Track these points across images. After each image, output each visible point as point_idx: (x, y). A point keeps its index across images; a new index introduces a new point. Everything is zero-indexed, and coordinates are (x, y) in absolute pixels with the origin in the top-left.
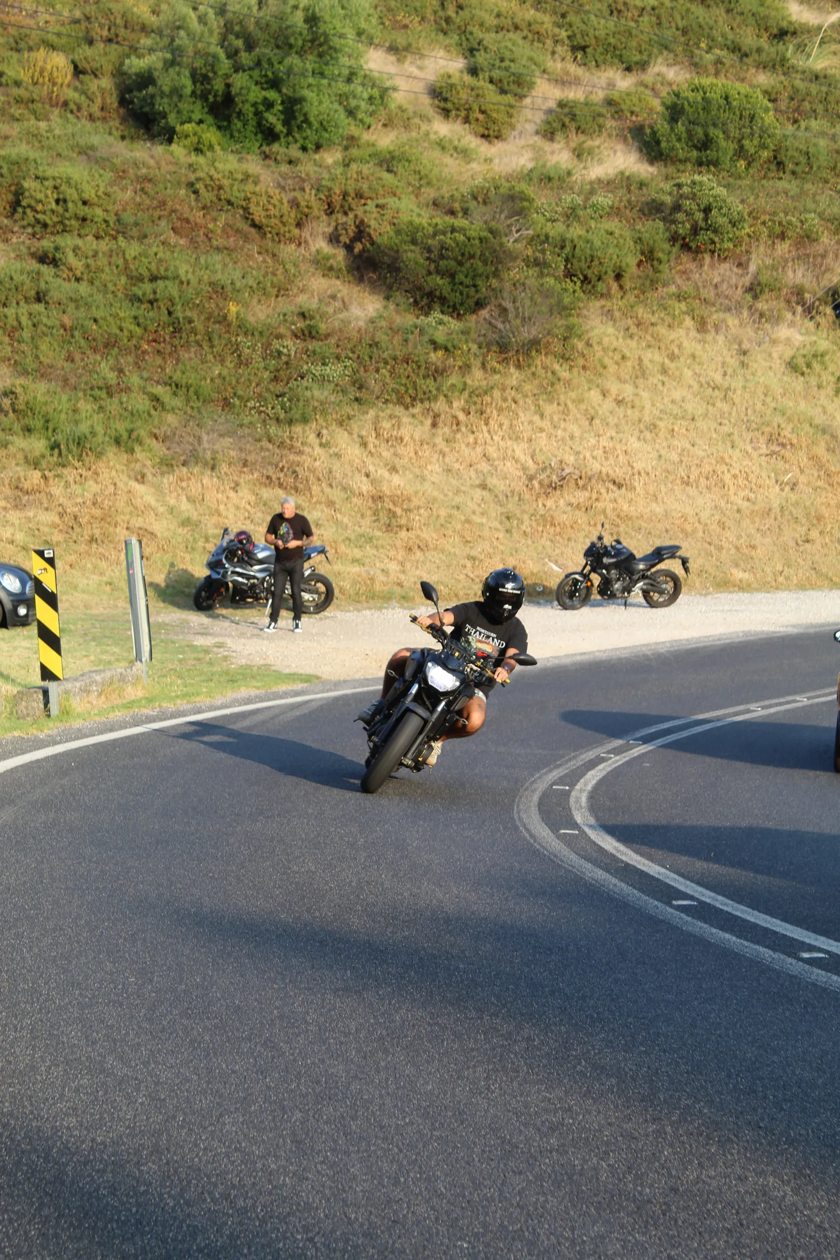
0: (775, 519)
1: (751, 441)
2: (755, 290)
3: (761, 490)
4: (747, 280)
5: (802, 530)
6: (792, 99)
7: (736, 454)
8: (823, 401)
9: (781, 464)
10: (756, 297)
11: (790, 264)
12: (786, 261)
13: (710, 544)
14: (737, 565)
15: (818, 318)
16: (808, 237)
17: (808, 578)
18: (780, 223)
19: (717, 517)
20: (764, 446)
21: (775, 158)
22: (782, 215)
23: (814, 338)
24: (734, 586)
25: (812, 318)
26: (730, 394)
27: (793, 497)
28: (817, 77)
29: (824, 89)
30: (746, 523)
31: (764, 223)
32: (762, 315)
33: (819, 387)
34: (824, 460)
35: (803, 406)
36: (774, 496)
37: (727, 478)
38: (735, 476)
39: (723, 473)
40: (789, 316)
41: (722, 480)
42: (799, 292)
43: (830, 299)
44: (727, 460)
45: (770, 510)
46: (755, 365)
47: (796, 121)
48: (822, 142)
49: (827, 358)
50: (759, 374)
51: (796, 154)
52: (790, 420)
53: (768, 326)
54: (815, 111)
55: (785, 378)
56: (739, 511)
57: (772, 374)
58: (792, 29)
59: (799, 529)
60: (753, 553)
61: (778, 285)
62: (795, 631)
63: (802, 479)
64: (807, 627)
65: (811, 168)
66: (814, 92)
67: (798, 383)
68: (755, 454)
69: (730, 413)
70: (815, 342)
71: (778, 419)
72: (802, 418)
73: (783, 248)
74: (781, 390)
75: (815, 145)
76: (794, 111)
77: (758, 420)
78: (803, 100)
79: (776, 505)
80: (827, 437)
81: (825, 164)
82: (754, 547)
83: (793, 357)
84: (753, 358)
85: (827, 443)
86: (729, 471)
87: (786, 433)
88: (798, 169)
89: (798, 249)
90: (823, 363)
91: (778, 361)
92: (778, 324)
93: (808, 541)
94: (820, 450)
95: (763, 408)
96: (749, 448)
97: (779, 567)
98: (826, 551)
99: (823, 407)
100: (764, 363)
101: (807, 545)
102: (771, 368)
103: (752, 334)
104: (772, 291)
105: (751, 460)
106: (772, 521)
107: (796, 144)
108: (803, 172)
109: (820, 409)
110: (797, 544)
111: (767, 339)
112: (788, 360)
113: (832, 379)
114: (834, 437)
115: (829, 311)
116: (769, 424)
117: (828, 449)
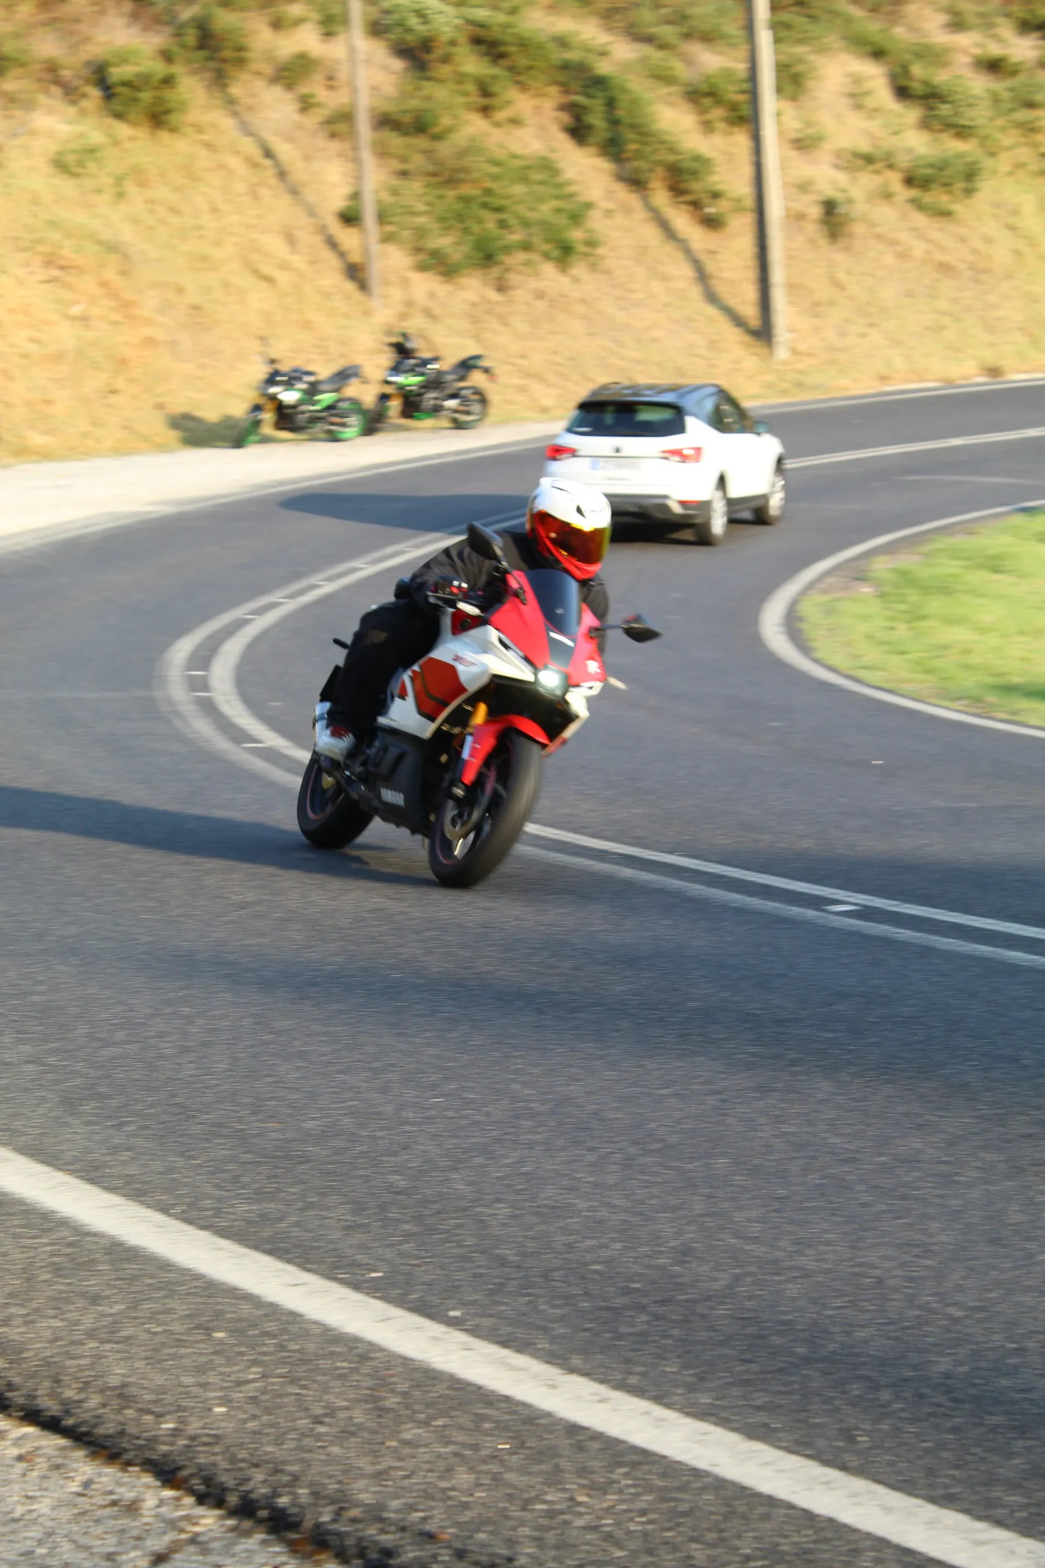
0: (71, 364)
1: (23, 265)
3: (48, 328)
5: (105, 378)
8: (104, 210)
9: (65, 293)
11: (35, 31)
12: (31, 27)
14: (32, 427)
15: (82, 103)
17: (123, 440)
20: (40, 270)
23: (83, 128)
25: (74, 103)
27: (90, 335)
30: (35, 371)
32: (10, 99)
33: (99, 191)
34: (117, 286)
35: (81, 217)
36: (65, 335)
40: (42, 99)
42: (53, 69)
43: (94, 76)
45: (63, 353)
46: (14, 165)
49: (101, 154)
50: (20, 176)
52: (68, 235)
53: (18, 113)
55: (54, 181)
57: (34, 176)
59: (101, 376)
60: (49, 410)
61: (25, 59)
63: (95, 312)
67: (68, 187)
68: (30, 281)
70: (85, 133)
71: (55, 236)
72: (83, 232)
73: (22, 10)
74: (52, 197)
77: (28, 237)
79: (70, 347)
80: (118, 256)
82: (48, 402)
83: (60, 154)
84: (10, 155)
85: (118, 264)
87: (66, 252)
89: (42, 12)
90: (97, 160)
91: (40, 159)
92: (31, 110)
93: (114, 392)
94: (110, 274)
95: (33, 220)
96: (23, 272)
97: (85, 427)
98: (137, 403)
99: (105, 218)
100: (23, 162)
101: (114, 399)
102: (32, 168)
104: (19, 66)
105: (28, 288)
106: (67, 367)
109: (101, 220)
110: (102, 396)
111: (22, 129)
112: (53, 157)
113: (109, 180)
114: (126, 256)
115: (95, 93)
116: (40, 241)
117: (123, 273)
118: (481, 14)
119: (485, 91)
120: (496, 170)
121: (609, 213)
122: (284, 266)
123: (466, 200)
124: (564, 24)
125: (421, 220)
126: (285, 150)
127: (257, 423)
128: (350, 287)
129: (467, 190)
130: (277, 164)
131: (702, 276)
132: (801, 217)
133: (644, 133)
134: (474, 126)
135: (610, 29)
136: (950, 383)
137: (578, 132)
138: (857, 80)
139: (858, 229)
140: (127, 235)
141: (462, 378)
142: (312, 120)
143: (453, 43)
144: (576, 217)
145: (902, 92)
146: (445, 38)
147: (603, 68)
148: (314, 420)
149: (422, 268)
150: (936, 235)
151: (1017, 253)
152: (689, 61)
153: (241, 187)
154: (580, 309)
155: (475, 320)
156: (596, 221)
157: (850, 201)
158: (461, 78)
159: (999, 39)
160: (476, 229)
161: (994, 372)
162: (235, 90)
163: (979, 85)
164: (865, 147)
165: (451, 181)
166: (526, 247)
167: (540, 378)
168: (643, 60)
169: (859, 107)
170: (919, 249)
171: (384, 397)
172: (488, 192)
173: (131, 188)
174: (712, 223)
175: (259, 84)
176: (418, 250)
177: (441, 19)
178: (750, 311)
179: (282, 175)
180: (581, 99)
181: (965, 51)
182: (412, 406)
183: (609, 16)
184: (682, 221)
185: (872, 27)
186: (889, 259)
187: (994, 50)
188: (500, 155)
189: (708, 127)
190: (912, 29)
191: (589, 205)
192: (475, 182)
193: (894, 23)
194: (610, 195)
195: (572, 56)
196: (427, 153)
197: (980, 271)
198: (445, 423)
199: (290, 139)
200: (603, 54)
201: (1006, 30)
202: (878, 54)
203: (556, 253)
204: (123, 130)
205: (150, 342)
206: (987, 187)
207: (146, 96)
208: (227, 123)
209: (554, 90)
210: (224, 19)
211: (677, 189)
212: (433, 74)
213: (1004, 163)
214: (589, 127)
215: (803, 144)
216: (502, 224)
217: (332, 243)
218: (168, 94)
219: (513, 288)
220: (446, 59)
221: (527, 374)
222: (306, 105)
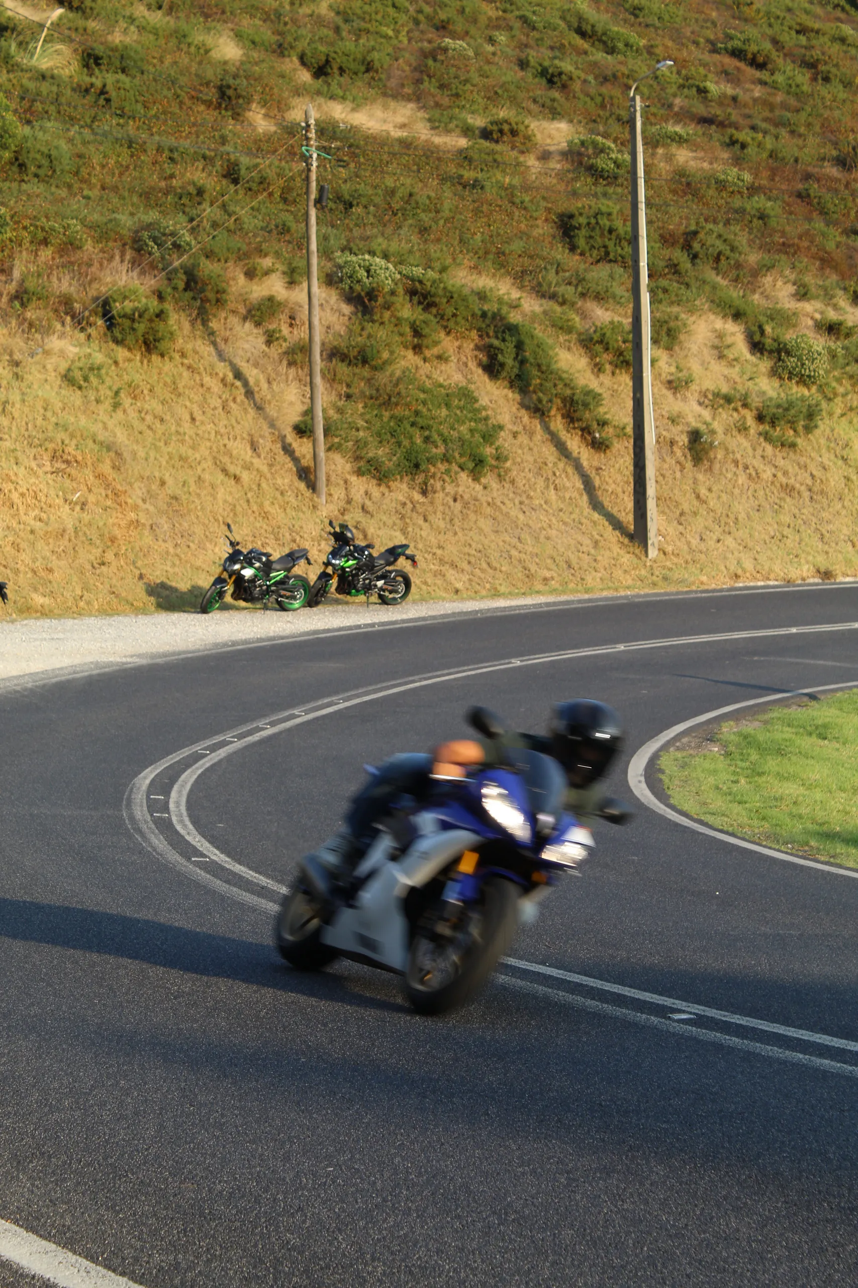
0: (70, 540)
1: (35, 458)
2: (21, 297)
3: (52, 510)
4: (12, 287)
5: (97, 552)
6: (23, 98)
7: (22, 471)
8: (103, 417)
9: (67, 483)
10: (23, 305)
11: (55, 272)
12: (51, 268)
13: (5, 566)
14: (36, 590)
15: (89, 330)
16: (71, 244)
17: (109, 603)
18: (43, 229)
19: (11, 539)
20: (48, 463)
21: (17, 159)
22: (44, 220)
23: (89, 351)
24: (36, 612)
25: (82, 330)
26: (9, 407)
27: (86, 517)
28: (44, 77)
29: (54, 89)
30: (40, 545)
31: (25, 228)
32: (31, 325)
33: (98, 401)
34: (110, 478)
35: (83, 421)
36: (66, 516)
37: (15, 496)
38: (22, 495)
39: (10, 491)
40: (58, 326)
41: (9, 499)
42: (66, 302)
43: (100, 309)
44: (13, 478)
45: (64, 531)
46: (30, 378)
47: (29, 122)
48: (63, 145)
49: (103, 371)
50: (35, 386)
51: (38, 156)
52: (72, 436)
53: (38, 336)
54: (47, 112)
55: (63, 392)
56: (32, 532)
57: (48, 387)
58: (11, 25)
59: (94, 551)
60: (50, 577)
61: (45, 294)
62: (144, 662)
63: (92, 498)
64: (153, 656)
65: (54, 171)
66: (45, 93)
67: (76, 398)
68: (40, 472)
69: (10, 428)
70: (90, 355)
71: (61, 435)
72: (85, 434)
73: (46, 254)
74: (60, 405)
75: (57, 148)
76: (25, 112)
77: (41, 436)
78: (34, 101)
79: (70, 526)
80: (112, 454)
81: (67, 168)
82: (51, 570)
83: (69, 370)
84: (27, 369)
85: (112, 460)
86: (16, 489)
87: (71, 449)
88: (41, 172)
89: (61, 256)
90: (99, 377)
91: (53, 374)
92: (48, 335)
93: (103, 564)
94: (106, 468)
95: (44, 423)
96: (33, 464)
97: (79, 592)
98: (122, 574)
99: (104, 423)
100: (38, 376)
101: (104, 569)
102: (46, 380)
103: (22, 344)
104: (39, 299)
105: (38, 477)
106: (66, 543)
107: (38, 146)
108: (46, 176)
109: (100, 425)
110: (93, 567)
111: (40, 350)
112: (63, 372)
113: (110, 394)
114: (118, 454)
115: (100, 322)
116: (51, 440)
117: (113, 467)
118: (418, 271)
119: (417, 333)
120: (422, 396)
121: (515, 435)
122: (248, 467)
123: (400, 420)
124: (484, 282)
125: (361, 434)
126: (252, 374)
127: (221, 594)
128: (302, 486)
129: (399, 411)
130: (246, 384)
131: (589, 487)
132: (672, 443)
133: (545, 370)
134: (410, 359)
135: (521, 288)
136: (789, 582)
137: (492, 368)
138: (720, 336)
139: (720, 455)
140: (121, 437)
141: (389, 564)
142: (275, 351)
143: (393, 293)
144: (489, 437)
145: (757, 347)
146: (386, 290)
147: (514, 318)
148: (268, 592)
149: (359, 473)
150: (781, 463)
151: (848, 479)
152: (584, 316)
153: (216, 402)
154: (489, 510)
155: (403, 517)
156: (504, 440)
157: (713, 432)
158: (398, 322)
159: (836, 307)
160: (406, 443)
161: (827, 575)
162: (214, 324)
163: (819, 343)
164: (725, 389)
165: (387, 403)
166: (446, 459)
167: (454, 566)
168: (545, 313)
169: (721, 357)
170: (767, 473)
171: (324, 576)
172: (417, 413)
173: (127, 401)
174: (599, 446)
175: (234, 320)
176: (358, 458)
177: (382, 274)
178: (628, 519)
179: (249, 393)
180: (496, 343)
181: (807, 315)
182: (347, 585)
183: (520, 278)
184: (574, 443)
185: (735, 294)
186: (742, 479)
187: (832, 315)
188: (428, 384)
189: (598, 369)
190: (767, 297)
191: (501, 428)
192: (408, 405)
193: (754, 291)
194: (516, 419)
195: (490, 307)
196: (369, 381)
197: (816, 493)
198: (374, 598)
199: (256, 365)
200: (516, 306)
201: (843, 302)
202: (737, 316)
203: (471, 465)
204: (121, 353)
205: (137, 524)
206: (823, 426)
207: (141, 327)
208: (207, 350)
209: (474, 334)
210: (208, 268)
211: (571, 418)
212: (375, 318)
213: (838, 407)
214: (502, 365)
215: (675, 385)
216: (427, 439)
217: (288, 450)
218: (161, 326)
219: (435, 492)
220: (387, 306)
221: (442, 561)
222: (270, 339)
